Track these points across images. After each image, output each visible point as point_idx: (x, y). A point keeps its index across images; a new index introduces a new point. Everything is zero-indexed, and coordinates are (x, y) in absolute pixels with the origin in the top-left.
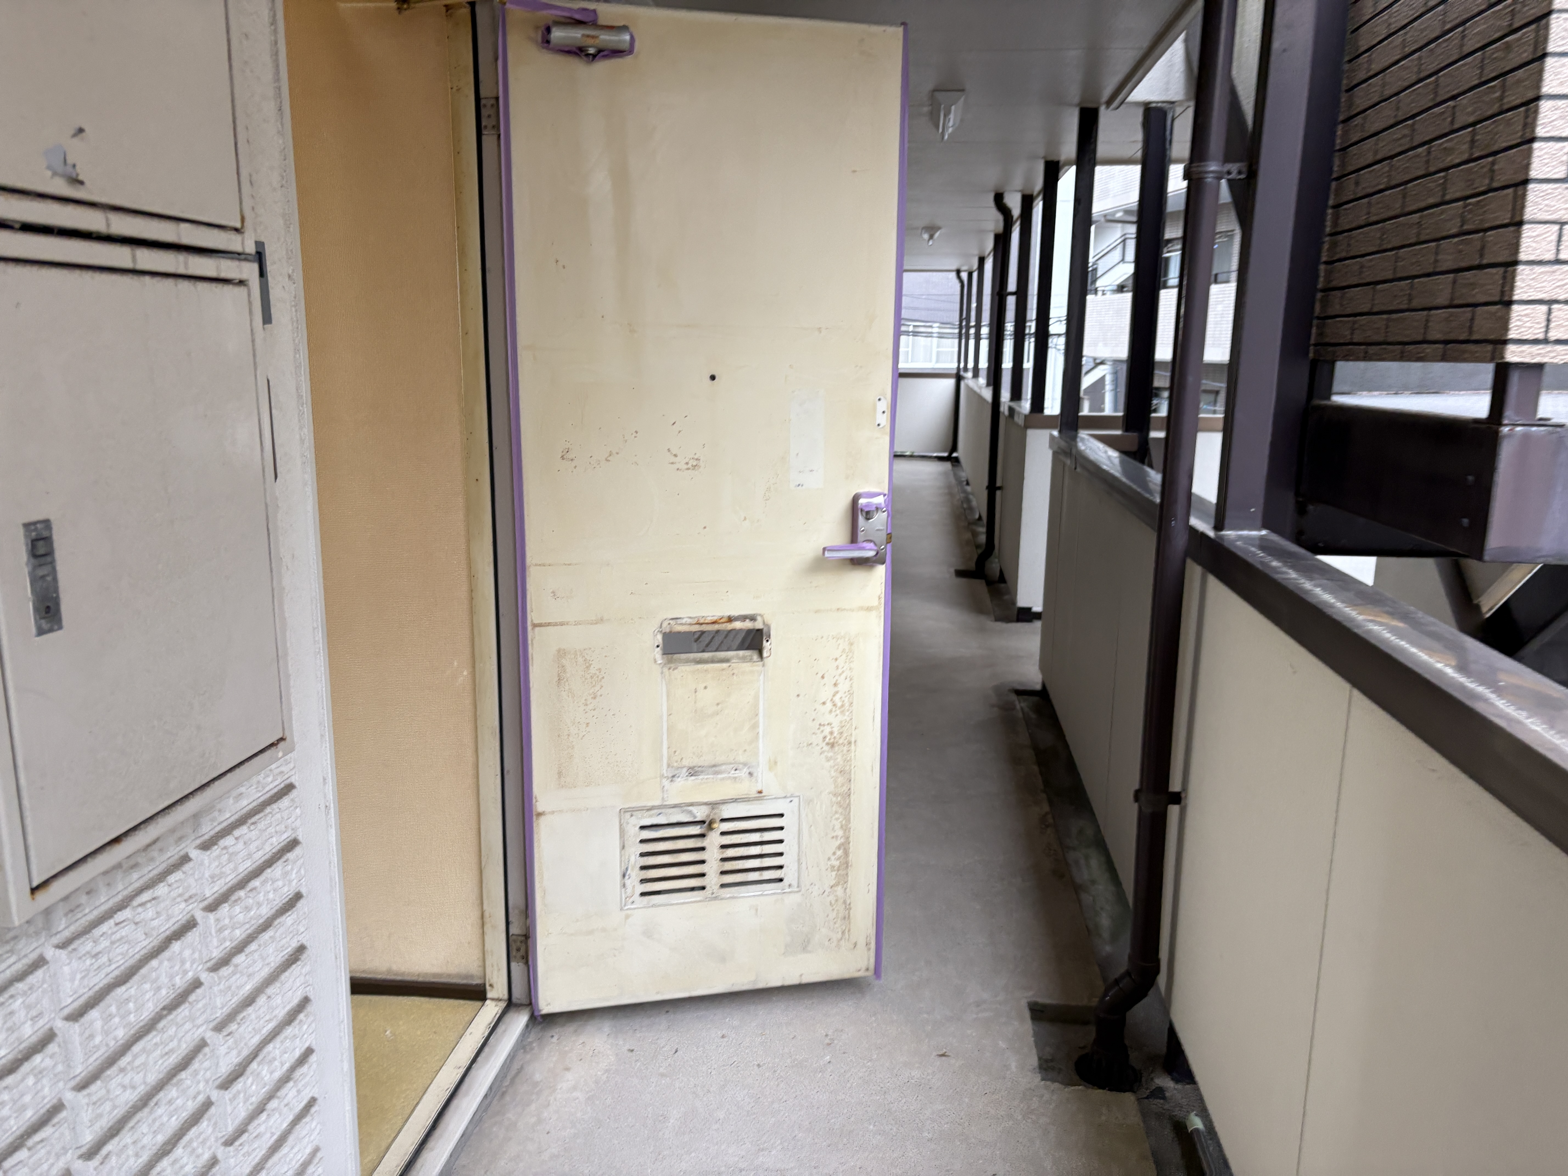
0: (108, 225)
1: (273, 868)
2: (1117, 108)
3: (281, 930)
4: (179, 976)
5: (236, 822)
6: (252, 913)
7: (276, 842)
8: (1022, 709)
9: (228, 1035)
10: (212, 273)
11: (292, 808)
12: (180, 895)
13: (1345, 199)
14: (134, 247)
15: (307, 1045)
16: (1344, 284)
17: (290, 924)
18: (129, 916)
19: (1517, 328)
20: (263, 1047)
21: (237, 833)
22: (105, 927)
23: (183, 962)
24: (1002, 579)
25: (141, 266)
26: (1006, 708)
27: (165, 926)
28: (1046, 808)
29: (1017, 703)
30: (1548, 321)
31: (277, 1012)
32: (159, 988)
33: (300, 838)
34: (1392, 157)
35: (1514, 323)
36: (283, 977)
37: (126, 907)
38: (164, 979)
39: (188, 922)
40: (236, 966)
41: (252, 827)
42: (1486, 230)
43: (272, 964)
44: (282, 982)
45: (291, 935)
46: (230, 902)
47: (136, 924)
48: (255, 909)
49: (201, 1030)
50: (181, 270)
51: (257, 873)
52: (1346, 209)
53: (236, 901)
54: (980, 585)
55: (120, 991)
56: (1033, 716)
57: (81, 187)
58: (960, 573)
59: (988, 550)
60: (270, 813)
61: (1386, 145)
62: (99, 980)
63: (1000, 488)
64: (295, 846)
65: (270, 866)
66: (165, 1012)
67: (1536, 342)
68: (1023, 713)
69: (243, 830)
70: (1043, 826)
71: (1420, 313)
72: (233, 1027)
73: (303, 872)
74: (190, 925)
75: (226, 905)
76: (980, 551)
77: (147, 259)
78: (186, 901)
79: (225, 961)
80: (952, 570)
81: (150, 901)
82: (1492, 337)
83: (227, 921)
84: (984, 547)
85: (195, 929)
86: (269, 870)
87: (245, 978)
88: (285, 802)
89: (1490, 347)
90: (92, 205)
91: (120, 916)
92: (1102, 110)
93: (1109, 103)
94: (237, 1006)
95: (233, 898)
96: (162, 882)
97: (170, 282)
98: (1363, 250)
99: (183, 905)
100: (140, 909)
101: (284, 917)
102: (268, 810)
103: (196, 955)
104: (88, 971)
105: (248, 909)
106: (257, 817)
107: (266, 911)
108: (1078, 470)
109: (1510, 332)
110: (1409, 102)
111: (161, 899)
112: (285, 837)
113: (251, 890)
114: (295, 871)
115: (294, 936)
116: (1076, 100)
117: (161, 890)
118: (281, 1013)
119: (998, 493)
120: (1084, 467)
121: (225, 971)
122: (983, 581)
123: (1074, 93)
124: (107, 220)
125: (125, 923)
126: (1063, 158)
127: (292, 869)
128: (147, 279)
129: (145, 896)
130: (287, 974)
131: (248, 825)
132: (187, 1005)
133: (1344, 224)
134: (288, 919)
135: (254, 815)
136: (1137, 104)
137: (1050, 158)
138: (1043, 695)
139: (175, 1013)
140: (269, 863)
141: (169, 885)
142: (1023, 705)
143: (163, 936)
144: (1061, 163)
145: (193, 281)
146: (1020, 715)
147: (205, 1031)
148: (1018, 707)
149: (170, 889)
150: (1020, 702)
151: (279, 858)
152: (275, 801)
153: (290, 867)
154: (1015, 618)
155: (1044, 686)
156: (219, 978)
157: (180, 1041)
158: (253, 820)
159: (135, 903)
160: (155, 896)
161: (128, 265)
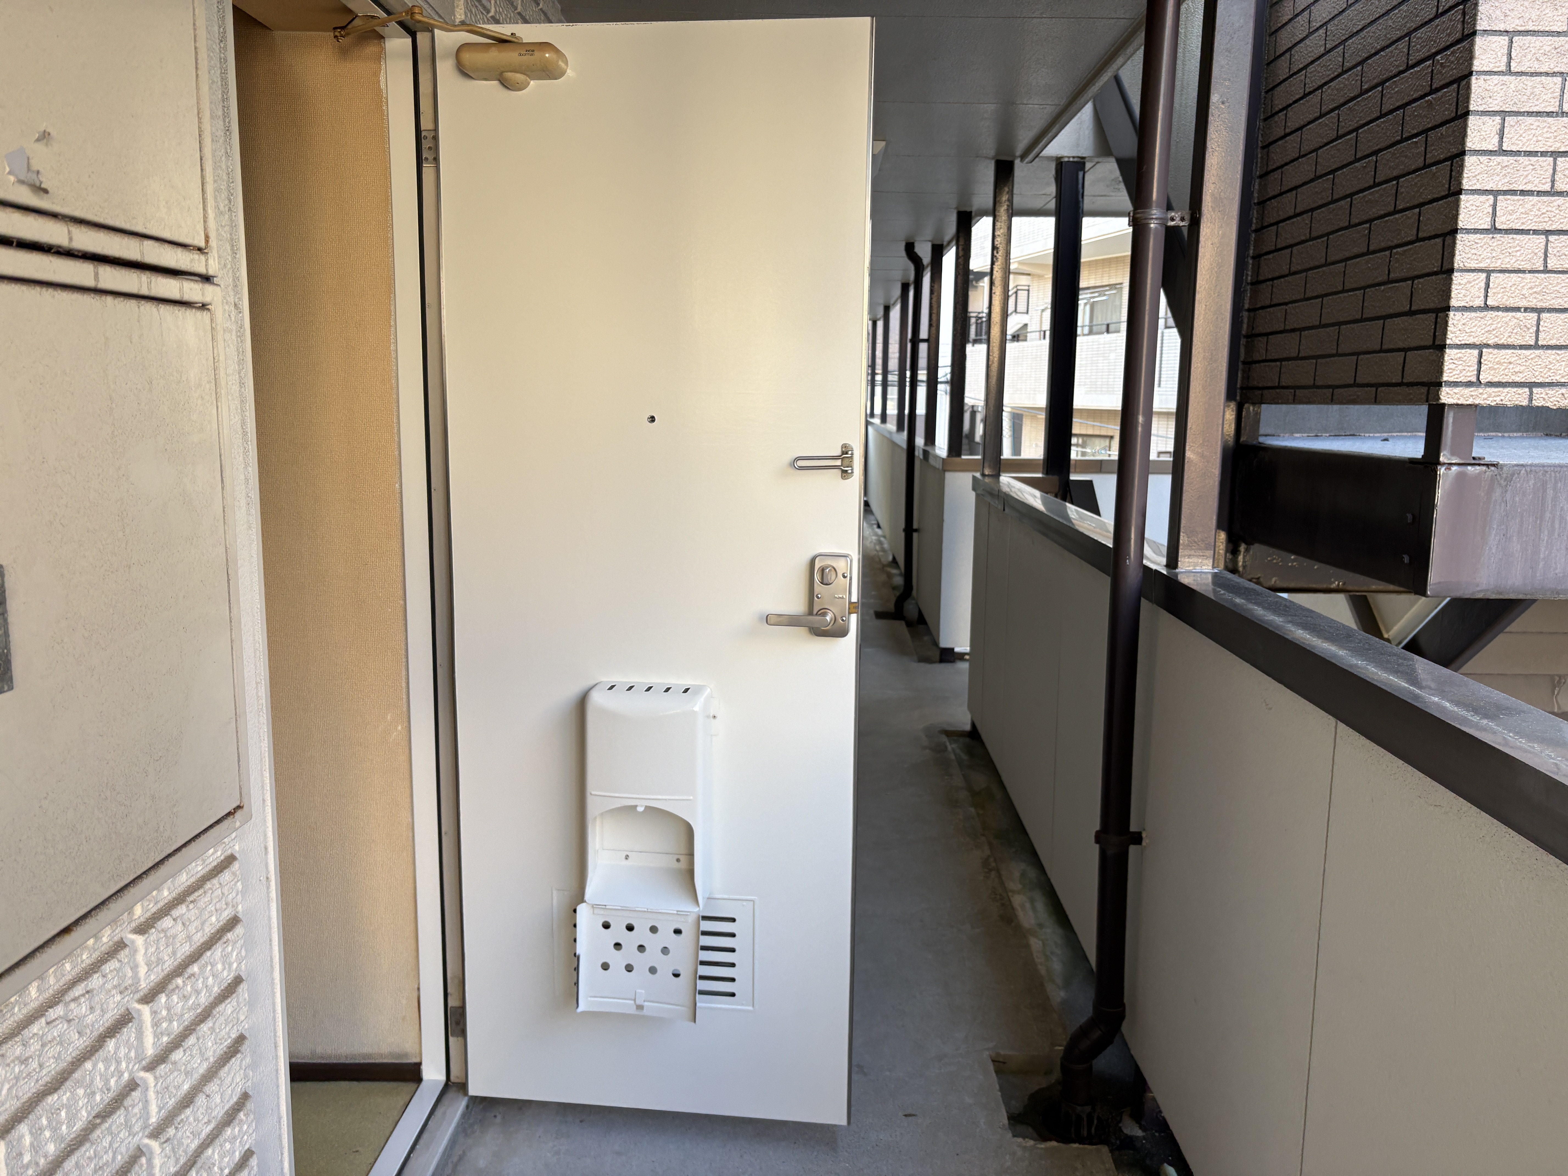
0: (71, 239)
1: (212, 950)
2: (1031, 162)
3: (222, 1019)
4: (115, 1079)
5: (174, 901)
6: (191, 1002)
7: (214, 922)
8: (953, 750)
9: (166, 1142)
10: (176, 296)
11: (233, 883)
12: (115, 987)
13: (1266, 249)
14: (96, 263)
15: (247, 1147)
16: (1269, 331)
17: (229, 1013)
18: (62, 1013)
19: (1451, 371)
20: (202, 1152)
21: (175, 913)
22: (35, 1028)
23: (118, 1063)
24: (921, 620)
25: (102, 285)
26: (940, 749)
27: (101, 1021)
28: (987, 852)
29: (948, 744)
30: (1480, 363)
31: (216, 1112)
32: (93, 1093)
33: (240, 915)
34: (1312, 210)
35: (1447, 366)
36: (223, 1073)
37: (58, 1003)
38: (99, 1083)
39: (122, 1016)
40: (175, 1063)
41: (191, 906)
42: (1413, 279)
43: (212, 1059)
44: (221, 1078)
45: (231, 1025)
46: (167, 992)
47: (69, 1021)
48: (194, 998)
49: (137, 1138)
50: (145, 291)
51: (195, 957)
52: (1265, 259)
53: (173, 990)
54: (900, 626)
55: (51, 1099)
56: (965, 757)
57: (45, 195)
58: (879, 615)
59: (907, 591)
60: (211, 889)
61: (1307, 198)
62: (28, 1089)
63: (916, 530)
64: (236, 924)
65: (209, 949)
66: (98, 1121)
67: (1469, 384)
68: (955, 754)
69: (181, 910)
70: (986, 870)
71: (1350, 357)
72: (171, 1131)
73: (243, 953)
74: (125, 1019)
75: (163, 995)
76: (898, 594)
77: (111, 278)
78: (121, 993)
79: (161, 1058)
80: (872, 612)
81: (83, 995)
82: (1425, 380)
83: (164, 1013)
84: (902, 589)
85: (130, 1024)
86: (208, 953)
87: (183, 1076)
88: (226, 876)
89: (1424, 390)
90: (54, 216)
91: (52, 1014)
92: (1017, 162)
93: (1023, 157)
94: (174, 1108)
95: (170, 987)
96: (96, 972)
97: (133, 303)
98: (1288, 298)
99: (118, 998)
100: (73, 1005)
101: (223, 1005)
102: (208, 885)
103: (133, 1054)
104: (17, 1079)
105: (185, 998)
106: (196, 894)
107: (204, 1000)
108: (1007, 510)
109: (1445, 375)
110: (1330, 158)
111: (95, 992)
112: (226, 914)
113: (189, 977)
114: (235, 953)
115: (233, 1026)
116: (992, 153)
117: (96, 981)
118: (219, 1112)
119: (915, 535)
120: (1014, 508)
121: (162, 1069)
122: (903, 623)
123: (989, 146)
124: (69, 232)
125: (58, 1022)
126: (975, 207)
127: (232, 950)
128: (109, 299)
129: (78, 990)
130: (226, 1068)
131: (187, 903)
132: (122, 1110)
133: (1266, 273)
134: (228, 1008)
135: (193, 892)
136: (1049, 158)
137: (963, 209)
138: (974, 734)
139: (110, 1121)
140: (209, 944)
141: (104, 976)
142: (954, 746)
143: (96, 1034)
144: (973, 214)
145: (155, 303)
146: (953, 757)
147: (141, 1138)
148: (949, 748)
149: (105, 980)
150: (951, 744)
151: (219, 939)
152: (216, 876)
153: (230, 948)
154: (938, 658)
155: (973, 725)
156: (156, 1078)
157: (114, 1153)
158: (191, 898)
159: (68, 998)
160: (88, 989)
161: (90, 283)
